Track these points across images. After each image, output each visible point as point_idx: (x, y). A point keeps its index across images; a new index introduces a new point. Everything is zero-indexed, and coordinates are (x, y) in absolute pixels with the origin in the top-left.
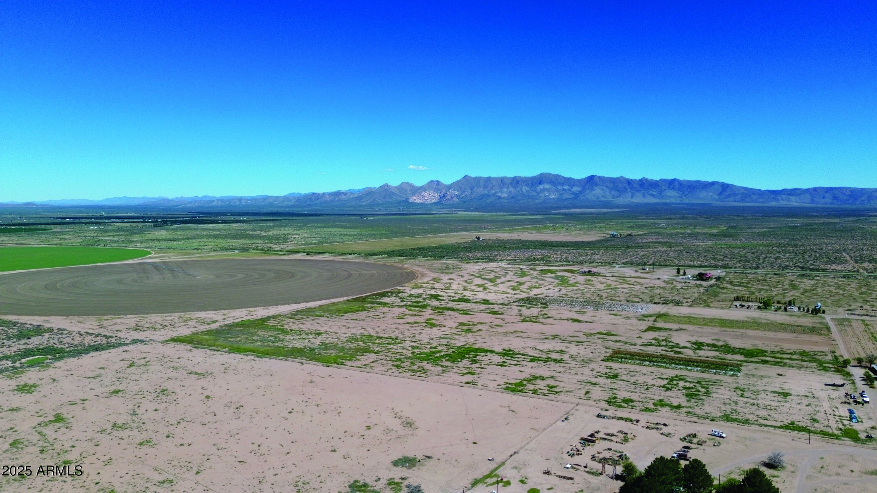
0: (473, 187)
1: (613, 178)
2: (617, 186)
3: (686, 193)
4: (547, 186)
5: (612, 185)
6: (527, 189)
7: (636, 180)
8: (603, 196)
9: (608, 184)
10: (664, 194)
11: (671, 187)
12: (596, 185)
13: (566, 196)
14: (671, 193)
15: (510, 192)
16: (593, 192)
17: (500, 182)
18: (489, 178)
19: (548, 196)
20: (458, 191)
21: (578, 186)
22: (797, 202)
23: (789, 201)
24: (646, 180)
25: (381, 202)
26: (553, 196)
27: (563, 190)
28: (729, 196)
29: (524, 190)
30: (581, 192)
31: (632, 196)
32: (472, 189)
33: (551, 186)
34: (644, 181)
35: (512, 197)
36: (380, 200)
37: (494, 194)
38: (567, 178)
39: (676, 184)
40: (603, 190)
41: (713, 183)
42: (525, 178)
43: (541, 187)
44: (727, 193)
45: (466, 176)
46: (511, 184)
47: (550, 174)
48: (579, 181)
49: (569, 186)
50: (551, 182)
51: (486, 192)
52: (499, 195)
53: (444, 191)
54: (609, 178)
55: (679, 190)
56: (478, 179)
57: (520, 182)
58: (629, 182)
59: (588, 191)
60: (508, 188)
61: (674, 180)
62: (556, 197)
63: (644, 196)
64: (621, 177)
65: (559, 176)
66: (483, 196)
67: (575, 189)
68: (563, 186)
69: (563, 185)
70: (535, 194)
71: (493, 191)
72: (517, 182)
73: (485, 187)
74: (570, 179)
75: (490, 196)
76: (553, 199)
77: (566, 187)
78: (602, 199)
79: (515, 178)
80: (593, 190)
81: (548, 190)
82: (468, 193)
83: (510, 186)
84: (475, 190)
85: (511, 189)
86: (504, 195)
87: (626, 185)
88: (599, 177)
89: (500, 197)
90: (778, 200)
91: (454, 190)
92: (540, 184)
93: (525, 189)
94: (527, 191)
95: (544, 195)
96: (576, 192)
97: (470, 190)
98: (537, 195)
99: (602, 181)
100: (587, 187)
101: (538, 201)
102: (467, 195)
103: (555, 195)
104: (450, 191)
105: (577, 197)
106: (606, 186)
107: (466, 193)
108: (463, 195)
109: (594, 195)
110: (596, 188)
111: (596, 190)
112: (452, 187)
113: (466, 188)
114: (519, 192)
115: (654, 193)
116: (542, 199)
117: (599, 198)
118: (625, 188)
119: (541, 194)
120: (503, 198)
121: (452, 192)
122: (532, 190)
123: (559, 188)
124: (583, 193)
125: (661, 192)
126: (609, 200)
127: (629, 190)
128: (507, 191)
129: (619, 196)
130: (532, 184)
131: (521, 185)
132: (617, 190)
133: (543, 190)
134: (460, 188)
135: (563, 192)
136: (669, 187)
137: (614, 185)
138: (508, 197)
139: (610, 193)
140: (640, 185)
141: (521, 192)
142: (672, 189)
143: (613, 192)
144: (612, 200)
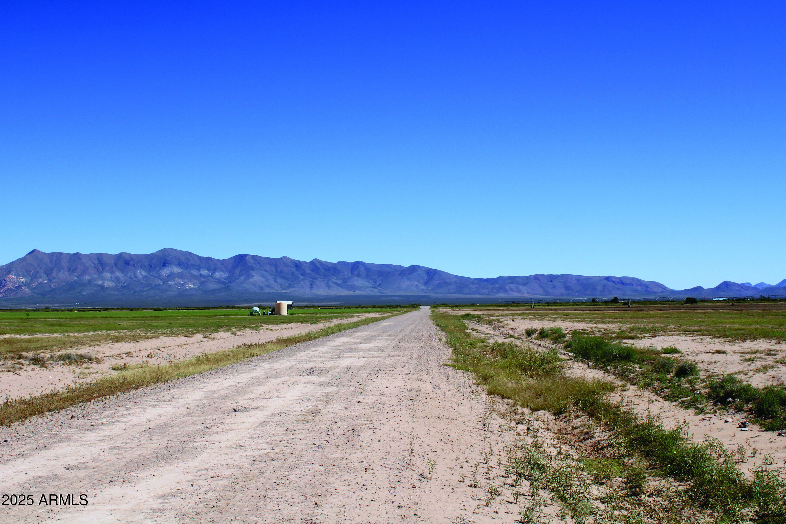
0: (51, 270)
1: (273, 259)
2: (281, 272)
3: (379, 282)
4: (177, 270)
5: (274, 270)
6: (144, 273)
7: (306, 263)
8: (268, 286)
9: (268, 268)
10: (349, 283)
11: (356, 273)
12: (252, 269)
13: (212, 286)
14: (360, 282)
15: (117, 279)
16: (251, 279)
17: (96, 262)
18: (77, 255)
19: (182, 284)
20: (24, 276)
21: (223, 271)
22: (529, 293)
23: (519, 291)
24: (320, 262)
26: (190, 286)
27: (201, 276)
28: (439, 286)
29: (140, 276)
30: (230, 280)
31: (312, 286)
32: (48, 272)
33: (182, 270)
34: (319, 265)
35: (123, 287)
37: (90, 282)
38: (203, 258)
39: (362, 269)
40: (264, 277)
41: (413, 269)
42: (137, 255)
43: (166, 271)
44: (436, 282)
45: (34, 251)
46: (116, 265)
47: (175, 250)
48: (223, 262)
49: (209, 270)
50: (180, 264)
51: (76, 278)
52: (100, 283)
54: (267, 258)
55: (367, 276)
56: (57, 257)
57: (132, 263)
58: (298, 265)
59: (242, 278)
60: (112, 272)
61: (358, 262)
62: (195, 287)
63: (329, 287)
64: (285, 257)
65: (190, 254)
66: (71, 286)
67: (218, 275)
68: (199, 271)
69: (199, 268)
70: (159, 282)
71: (87, 277)
72: (127, 263)
73: (71, 270)
74: (208, 259)
75: (84, 285)
76: (191, 289)
77: (205, 272)
78: (267, 290)
79: (120, 256)
80: (249, 276)
81: (181, 276)
82: (42, 279)
83: (114, 268)
84: (54, 274)
85: (118, 274)
86: (108, 284)
87: (294, 270)
88: (254, 257)
89: (102, 288)
90: (506, 291)
91: (18, 275)
92: (164, 265)
93: (141, 273)
94: (144, 277)
95: (176, 284)
96: (222, 279)
97: (45, 276)
98: (164, 283)
99: (259, 263)
100: (237, 271)
101: (172, 293)
102: (41, 283)
103: (194, 284)
104: (10, 276)
105: (229, 287)
106: (267, 271)
107: (40, 280)
108: (35, 284)
109: (254, 285)
110: (253, 273)
111: (253, 276)
112: (13, 269)
113: (38, 272)
114: (131, 278)
115: (338, 281)
116: (175, 290)
117: (262, 289)
118: (293, 274)
119: (171, 283)
120: (107, 288)
121: (15, 277)
122: (153, 276)
123: (195, 272)
124: (233, 281)
125: (345, 281)
126: (279, 291)
127: (301, 277)
128: (111, 278)
129: (290, 285)
130: (151, 266)
131: (133, 268)
132: (284, 278)
133: (171, 276)
134: (27, 271)
135: (202, 279)
136: (352, 274)
137: (276, 271)
138: (116, 286)
139: (275, 281)
140: (313, 271)
141: (135, 279)
142: (359, 275)
143: (279, 280)
144: (284, 291)
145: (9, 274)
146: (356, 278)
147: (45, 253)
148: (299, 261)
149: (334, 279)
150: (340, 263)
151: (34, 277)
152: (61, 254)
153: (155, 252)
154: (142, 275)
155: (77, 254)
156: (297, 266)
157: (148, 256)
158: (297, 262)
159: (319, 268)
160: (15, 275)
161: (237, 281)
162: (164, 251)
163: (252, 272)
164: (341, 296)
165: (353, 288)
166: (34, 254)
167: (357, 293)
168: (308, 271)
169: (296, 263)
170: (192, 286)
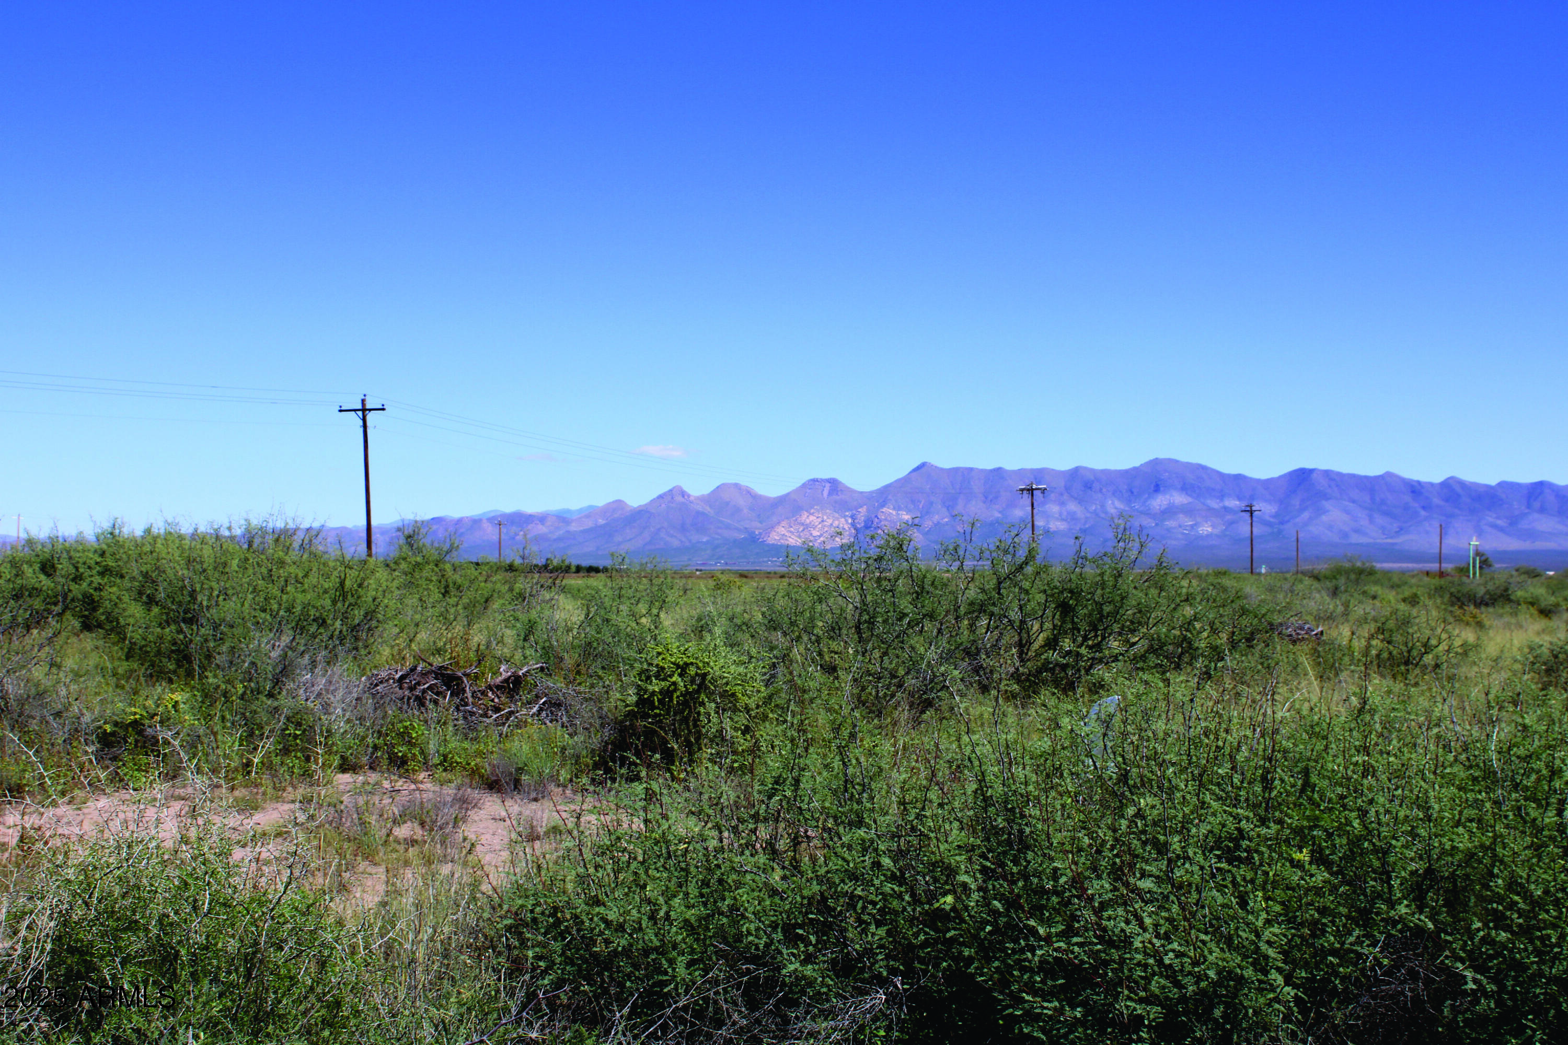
0: (955, 499)
1: (1366, 477)
2: (1382, 502)
4: (1179, 499)
5: (1367, 498)
6: (1120, 505)
7: (1432, 484)
8: (1356, 531)
9: (1356, 495)
10: (1524, 525)
11: (1536, 505)
12: (1326, 497)
14: (1545, 524)
15: (1072, 517)
16: (1324, 518)
18: (998, 472)
19: (1192, 526)
20: (909, 511)
21: (1267, 501)
24: (1462, 484)
25: (675, 543)
26: (1206, 529)
27: (1226, 510)
29: (1113, 510)
30: (1282, 519)
32: (950, 502)
33: (1190, 500)
34: (1458, 489)
35: (1082, 531)
36: (672, 536)
38: (1229, 476)
39: (1550, 497)
40: (1347, 512)
42: (1105, 472)
43: (1159, 502)
45: (923, 465)
46: (1067, 489)
47: (1177, 461)
48: (1267, 484)
49: (1239, 499)
50: (1185, 488)
51: (997, 515)
52: (1041, 523)
53: (863, 510)
54: (1353, 476)
55: (1563, 513)
56: (963, 476)
57: (1096, 486)
58: (1415, 489)
59: (1306, 515)
60: (1062, 504)
61: (1541, 484)
62: (1216, 531)
63: (1480, 532)
64: (1389, 474)
65: (1204, 468)
68: (1222, 500)
69: (1222, 497)
70: (1148, 522)
72: (1088, 486)
73: (990, 498)
76: (1209, 536)
78: (1355, 539)
79: (1075, 473)
80: (1320, 511)
81: (1188, 511)
82: (940, 516)
83: (1066, 497)
84: (959, 508)
85: (1072, 506)
86: (1056, 525)
87: (1408, 498)
88: (1327, 473)
89: (1046, 531)
91: (898, 508)
92: (1157, 489)
93: (1114, 506)
94: (1121, 512)
95: (1180, 526)
96: (1268, 518)
97: (944, 510)
98: (1157, 525)
99: (1337, 486)
100: (1296, 502)
101: (1174, 542)
102: (938, 523)
103: (1213, 526)
104: (884, 510)
105: (1280, 532)
106: (1353, 502)
107: (936, 518)
108: (928, 524)
109: (1330, 528)
110: (1327, 505)
111: (1328, 511)
112: (890, 497)
113: (932, 503)
114: (1097, 515)
115: (1499, 522)
116: (1180, 536)
117: (1345, 535)
118: (1406, 508)
119: (1170, 523)
120: (1054, 532)
121: (894, 513)
122: (1137, 510)
123: (1214, 504)
124: (1288, 521)
125: (1514, 521)
126: (1378, 541)
127: (1423, 513)
128: (1061, 514)
129: (1401, 529)
130: (1132, 493)
131: (1099, 495)
132: (1386, 514)
133: (1170, 511)
134: (913, 501)
135: (1229, 517)
136: (1529, 506)
137: (1372, 499)
138: (1070, 529)
139: (1371, 520)
140: (1447, 500)
141: (1103, 515)
142: (1542, 510)
143: (1380, 520)
144: (1389, 541)
145: (883, 506)
146: (1536, 516)
147: (942, 469)
148: (1419, 482)
149: (1490, 518)
150: (1502, 484)
151: (926, 512)
152: (971, 470)
153: (1137, 464)
154: (1116, 508)
155: (999, 470)
156: (1413, 492)
157: (1126, 472)
158: (1416, 484)
159: (1459, 496)
160: (894, 509)
161: (1297, 520)
162: (1155, 463)
163: (1324, 502)
164: (1505, 552)
165: (1531, 535)
166: (923, 470)
167: (1539, 545)
168: (1436, 501)
169: (1412, 486)
170: (1210, 529)
